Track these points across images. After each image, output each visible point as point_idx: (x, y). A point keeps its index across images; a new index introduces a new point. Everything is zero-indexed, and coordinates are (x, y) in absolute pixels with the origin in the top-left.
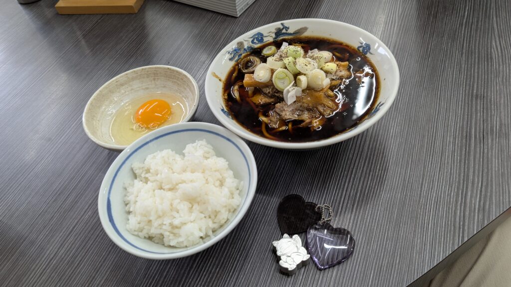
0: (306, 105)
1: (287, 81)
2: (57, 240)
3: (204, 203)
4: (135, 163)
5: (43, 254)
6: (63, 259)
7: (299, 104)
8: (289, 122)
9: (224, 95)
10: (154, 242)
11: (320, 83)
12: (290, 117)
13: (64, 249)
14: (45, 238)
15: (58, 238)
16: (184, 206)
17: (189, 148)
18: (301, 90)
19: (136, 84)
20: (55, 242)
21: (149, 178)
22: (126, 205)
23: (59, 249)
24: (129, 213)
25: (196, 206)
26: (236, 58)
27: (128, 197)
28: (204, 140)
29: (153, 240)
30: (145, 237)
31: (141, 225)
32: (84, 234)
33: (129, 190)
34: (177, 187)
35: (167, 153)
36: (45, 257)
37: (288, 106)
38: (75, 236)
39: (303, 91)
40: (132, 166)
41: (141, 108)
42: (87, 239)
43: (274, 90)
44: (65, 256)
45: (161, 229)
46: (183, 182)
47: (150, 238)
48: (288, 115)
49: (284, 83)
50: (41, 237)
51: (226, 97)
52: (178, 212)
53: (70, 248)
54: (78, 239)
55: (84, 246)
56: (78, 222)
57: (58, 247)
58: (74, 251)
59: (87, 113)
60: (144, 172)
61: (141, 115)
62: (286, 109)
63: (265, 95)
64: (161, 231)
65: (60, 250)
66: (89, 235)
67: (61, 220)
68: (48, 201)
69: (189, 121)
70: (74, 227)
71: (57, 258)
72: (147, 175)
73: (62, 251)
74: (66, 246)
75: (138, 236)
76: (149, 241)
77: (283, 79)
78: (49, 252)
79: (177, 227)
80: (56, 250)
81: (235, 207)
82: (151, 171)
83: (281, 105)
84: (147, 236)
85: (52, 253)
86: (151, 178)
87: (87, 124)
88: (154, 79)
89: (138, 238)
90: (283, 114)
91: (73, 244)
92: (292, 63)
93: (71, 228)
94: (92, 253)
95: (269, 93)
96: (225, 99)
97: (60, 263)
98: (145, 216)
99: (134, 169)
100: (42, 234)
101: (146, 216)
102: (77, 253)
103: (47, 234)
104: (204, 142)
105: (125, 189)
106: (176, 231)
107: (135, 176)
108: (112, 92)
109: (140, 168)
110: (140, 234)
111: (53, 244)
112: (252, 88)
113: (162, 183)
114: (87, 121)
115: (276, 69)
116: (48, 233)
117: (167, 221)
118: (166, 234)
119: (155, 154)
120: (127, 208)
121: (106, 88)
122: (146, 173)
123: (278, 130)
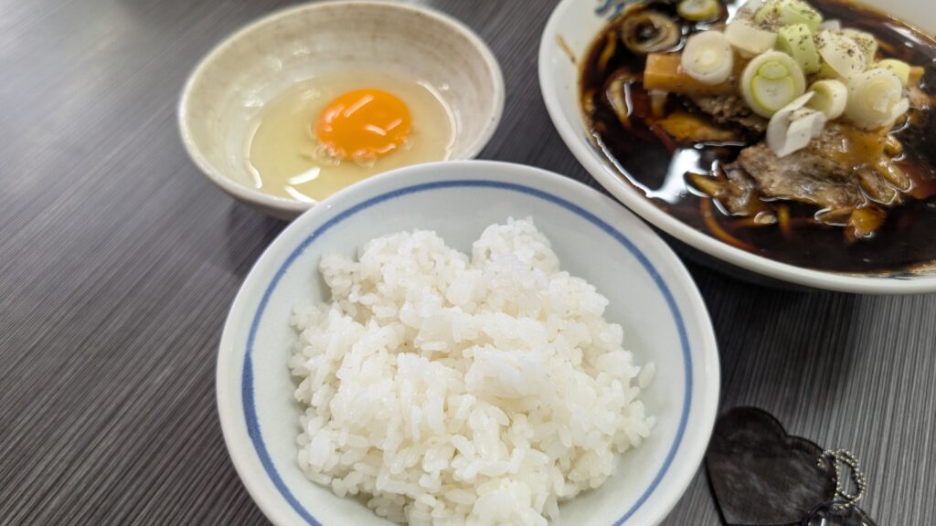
0: (830, 164)
1: (787, 89)
2: (68, 436)
3: (547, 419)
4: (331, 255)
5: (24, 472)
6: (78, 497)
7: (811, 159)
8: (780, 203)
9: (583, 101)
10: (374, 510)
11: (883, 109)
12: (783, 191)
13: (86, 467)
14: (36, 424)
15: (72, 430)
16: (487, 420)
17: (493, 236)
18: (824, 119)
19: (324, 43)
20: (63, 441)
21: (375, 309)
22: (297, 380)
23: (71, 463)
24: (304, 406)
25: (521, 424)
26: (612, 12)
27: (307, 359)
28: (530, 218)
29: (369, 504)
30: (348, 495)
31: (346, 460)
32: (147, 429)
33: (312, 335)
34: (466, 353)
35: (424, 239)
36: (30, 480)
37: (779, 160)
38: (122, 432)
39: (831, 123)
40: (322, 265)
41: (332, 105)
42: (155, 446)
43: (738, 109)
44: (86, 488)
45: (408, 481)
46: (484, 340)
47: (363, 498)
48: (777, 184)
49: (775, 93)
50: (25, 419)
51: (590, 108)
52: (470, 439)
53: (106, 465)
54: (130, 442)
55: (144, 467)
56: (132, 391)
57: (69, 457)
58: (113, 477)
59: (195, 95)
60: (357, 288)
61: (331, 125)
62: (772, 167)
63: (706, 118)
64: (410, 490)
65: (73, 468)
66: (162, 437)
67: (88, 378)
68: (56, 318)
69: (480, 156)
70: (119, 407)
71: (64, 492)
72: (367, 299)
73: (80, 474)
74: (92, 459)
75: (329, 488)
76: (357, 507)
77: (778, 80)
78: (40, 468)
79: (460, 485)
80: (63, 466)
81: (635, 441)
82: (381, 287)
83: (760, 155)
84: (354, 491)
85: (49, 475)
86: (380, 311)
87: (190, 124)
88: (374, 38)
89: (327, 494)
90: (764, 179)
91: (111, 457)
92: (810, 40)
93: (113, 406)
94: (166, 492)
95: (721, 113)
96: (585, 112)
97: (70, 508)
98: (364, 433)
99: (327, 274)
100: (28, 409)
101: (366, 435)
102: (122, 486)
103: (43, 411)
104: (527, 225)
105: (297, 331)
106: (456, 496)
107: (326, 295)
108: (260, 50)
109: (342, 273)
110: (337, 484)
111: (56, 449)
112: (664, 94)
113: (416, 332)
114: (192, 115)
115: (755, 49)
116: (45, 408)
117: (435, 464)
118: (425, 500)
119: (394, 238)
120: (299, 394)
121: (249, 37)
122: (363, 292)
123: (748, 222)
